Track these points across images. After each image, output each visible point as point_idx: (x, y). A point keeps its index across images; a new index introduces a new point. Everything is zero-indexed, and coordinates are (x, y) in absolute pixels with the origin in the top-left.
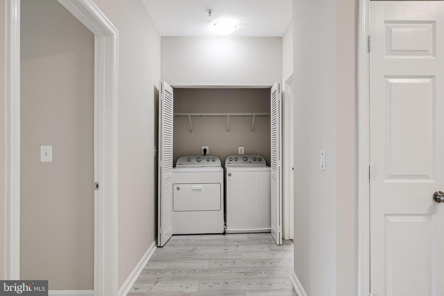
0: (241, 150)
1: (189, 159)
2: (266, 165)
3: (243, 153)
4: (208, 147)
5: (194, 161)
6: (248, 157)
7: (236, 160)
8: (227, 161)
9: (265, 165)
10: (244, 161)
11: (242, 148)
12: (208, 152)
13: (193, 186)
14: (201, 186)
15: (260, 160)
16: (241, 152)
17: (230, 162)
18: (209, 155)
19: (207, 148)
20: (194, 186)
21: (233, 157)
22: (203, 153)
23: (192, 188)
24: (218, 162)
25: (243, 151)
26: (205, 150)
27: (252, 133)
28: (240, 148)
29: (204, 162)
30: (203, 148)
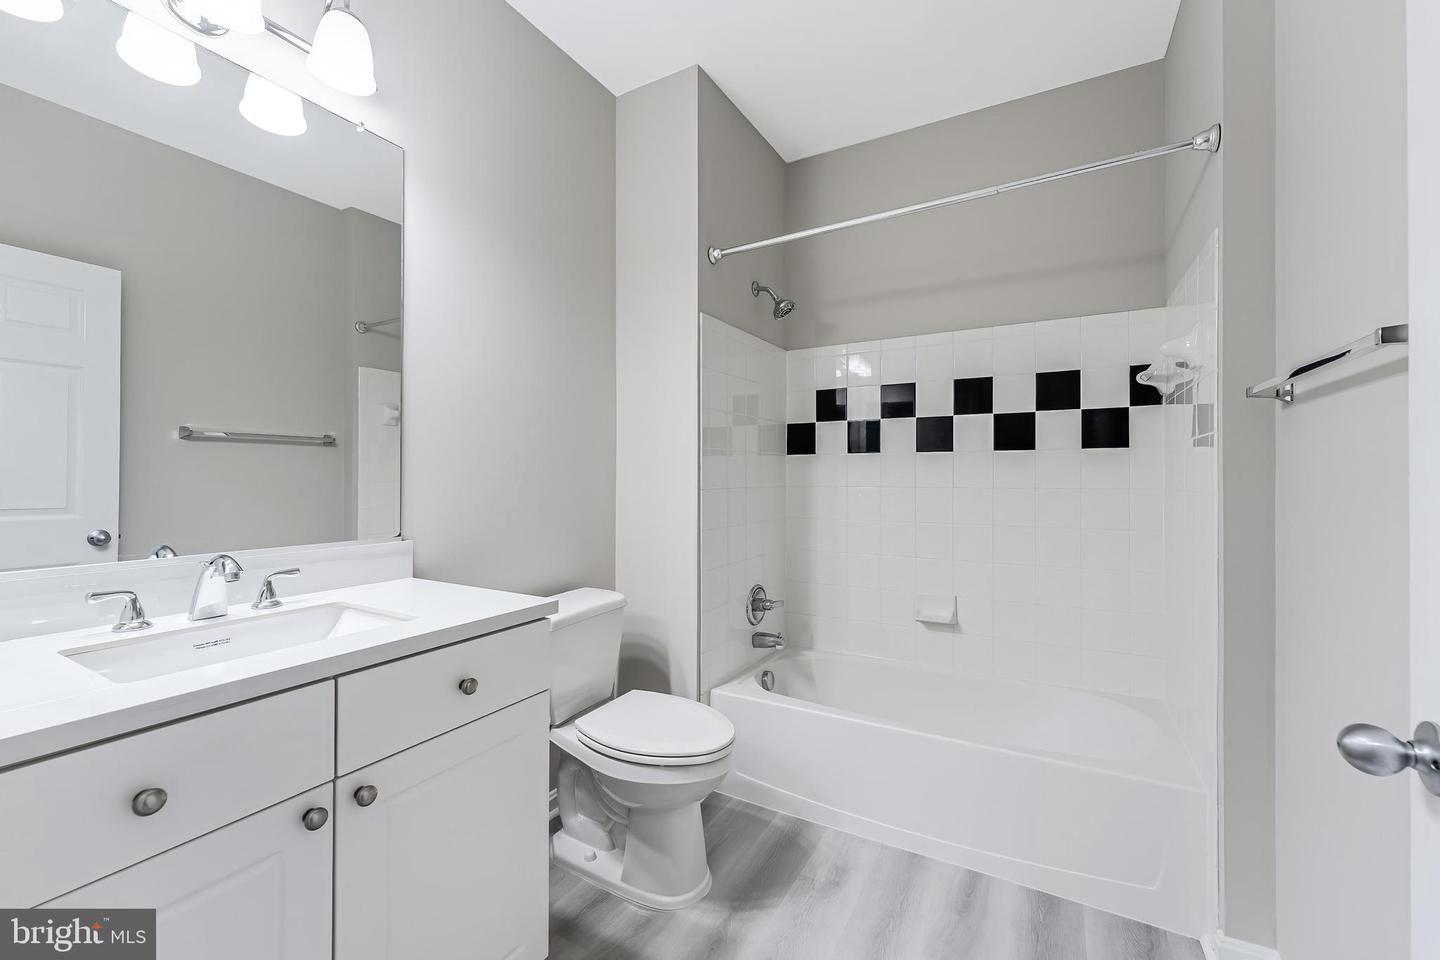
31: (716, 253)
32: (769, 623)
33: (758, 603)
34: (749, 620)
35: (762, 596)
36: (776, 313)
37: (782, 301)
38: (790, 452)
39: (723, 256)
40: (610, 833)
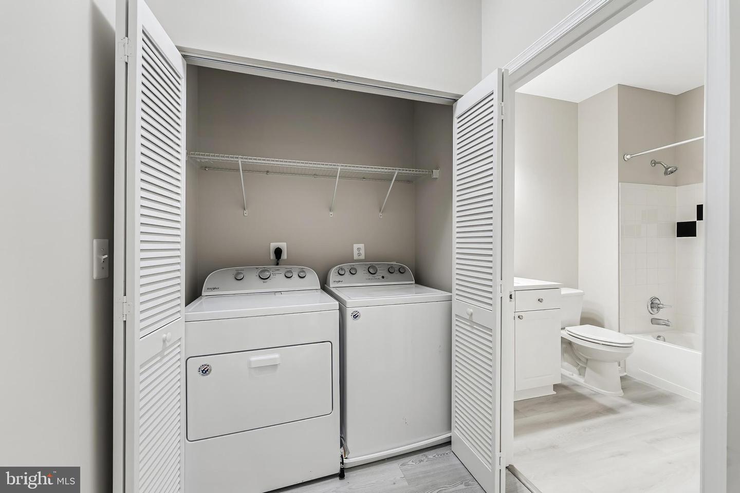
0: (359, 250)
1: (238, 274)
2: (416, 283)
3: (362, 257)
4: (285, 243)
5: (252, 278)
6: (377, 267)
7: (353, 272)
8: (333, 277)
9: (414, 282)
10: (371, 275)
11: (362, 246)
12: (284, 256)
13: (253, 359)
14: (277, 356)
15: (401, 271)
16: (359, 254)
17: (340, 278)
18: (289, 262)
19: (283, 245)
20: (257, 358)
21: (346, 266)
22: (273, 256)
23: (250, 362)
24: (313, 280)
25: (362, 252)
26: (278, 252)
27: (380, 214)
28: (356, 246)
29: (278, 280)
30: (274, 245)
31: (628, 157)
32: (660, 315)
33: (654, 305)
34: (649, 312)
35: (657, 301)
36: (666, 173)
37: (668, 168)
38: (678, 236)
39: (631, 157)
40: (579, 370)
